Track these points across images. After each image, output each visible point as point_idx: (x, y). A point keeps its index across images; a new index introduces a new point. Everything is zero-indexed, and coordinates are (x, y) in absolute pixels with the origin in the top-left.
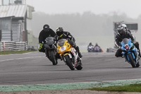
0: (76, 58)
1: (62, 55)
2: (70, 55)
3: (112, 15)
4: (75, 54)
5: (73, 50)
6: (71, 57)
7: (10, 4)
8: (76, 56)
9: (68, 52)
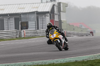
0: (63, 42)
1: (53, 41)
2: (58, 40)
4: (62, 39)
5: (61, 37)
6: (59, 42)
7: (47, 2)
8: (63, 41)
9: (57, 38)
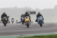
3: (25, 8)
